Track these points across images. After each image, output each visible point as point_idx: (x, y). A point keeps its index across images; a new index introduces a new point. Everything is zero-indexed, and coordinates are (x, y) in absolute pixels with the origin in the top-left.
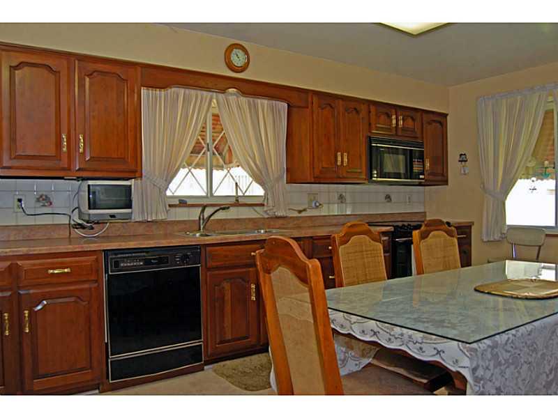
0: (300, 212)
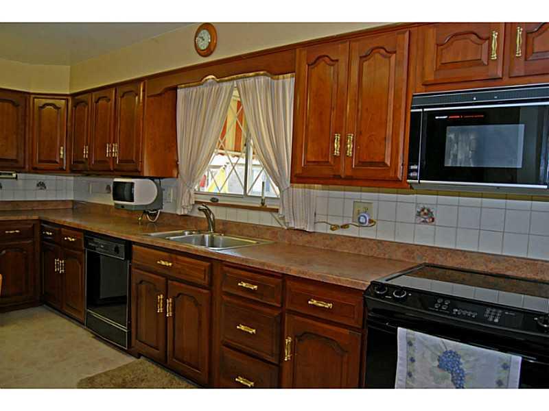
0: (334, 227)
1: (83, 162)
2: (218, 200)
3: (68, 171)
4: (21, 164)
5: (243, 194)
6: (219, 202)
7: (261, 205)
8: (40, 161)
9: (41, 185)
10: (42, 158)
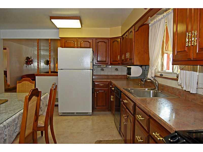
1: (117, 61)
2: (163, 75)
3: (121, 64)
4: (107, 62)
5: (172, 72)
6: (163, 76)
7: (176, 78)
8: (113, 61)
9: (117, 69)
10: (113, 60)
